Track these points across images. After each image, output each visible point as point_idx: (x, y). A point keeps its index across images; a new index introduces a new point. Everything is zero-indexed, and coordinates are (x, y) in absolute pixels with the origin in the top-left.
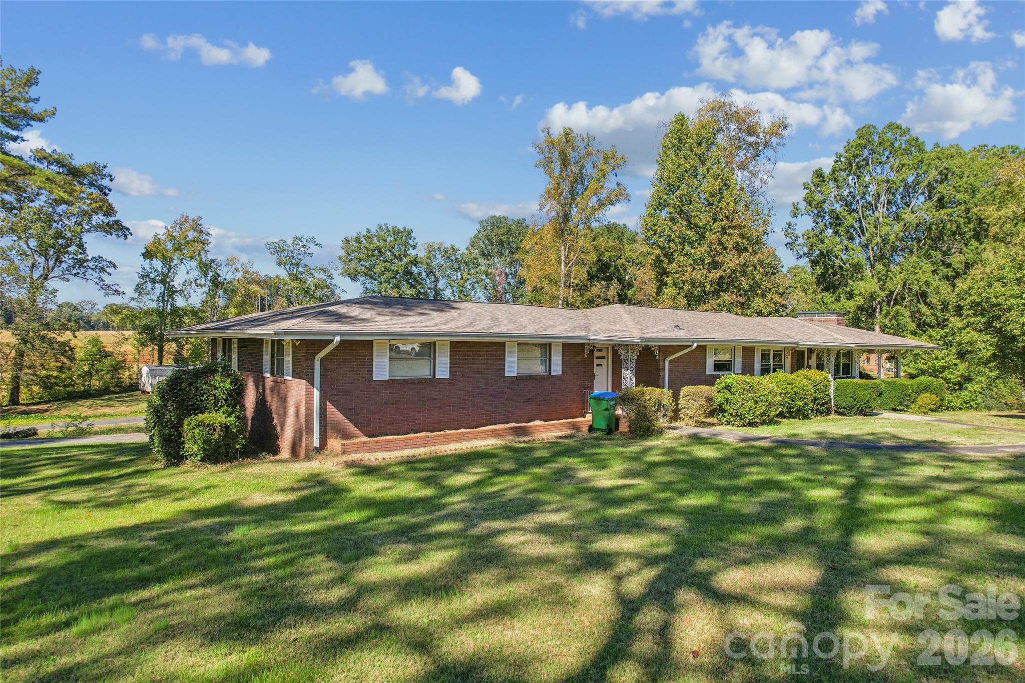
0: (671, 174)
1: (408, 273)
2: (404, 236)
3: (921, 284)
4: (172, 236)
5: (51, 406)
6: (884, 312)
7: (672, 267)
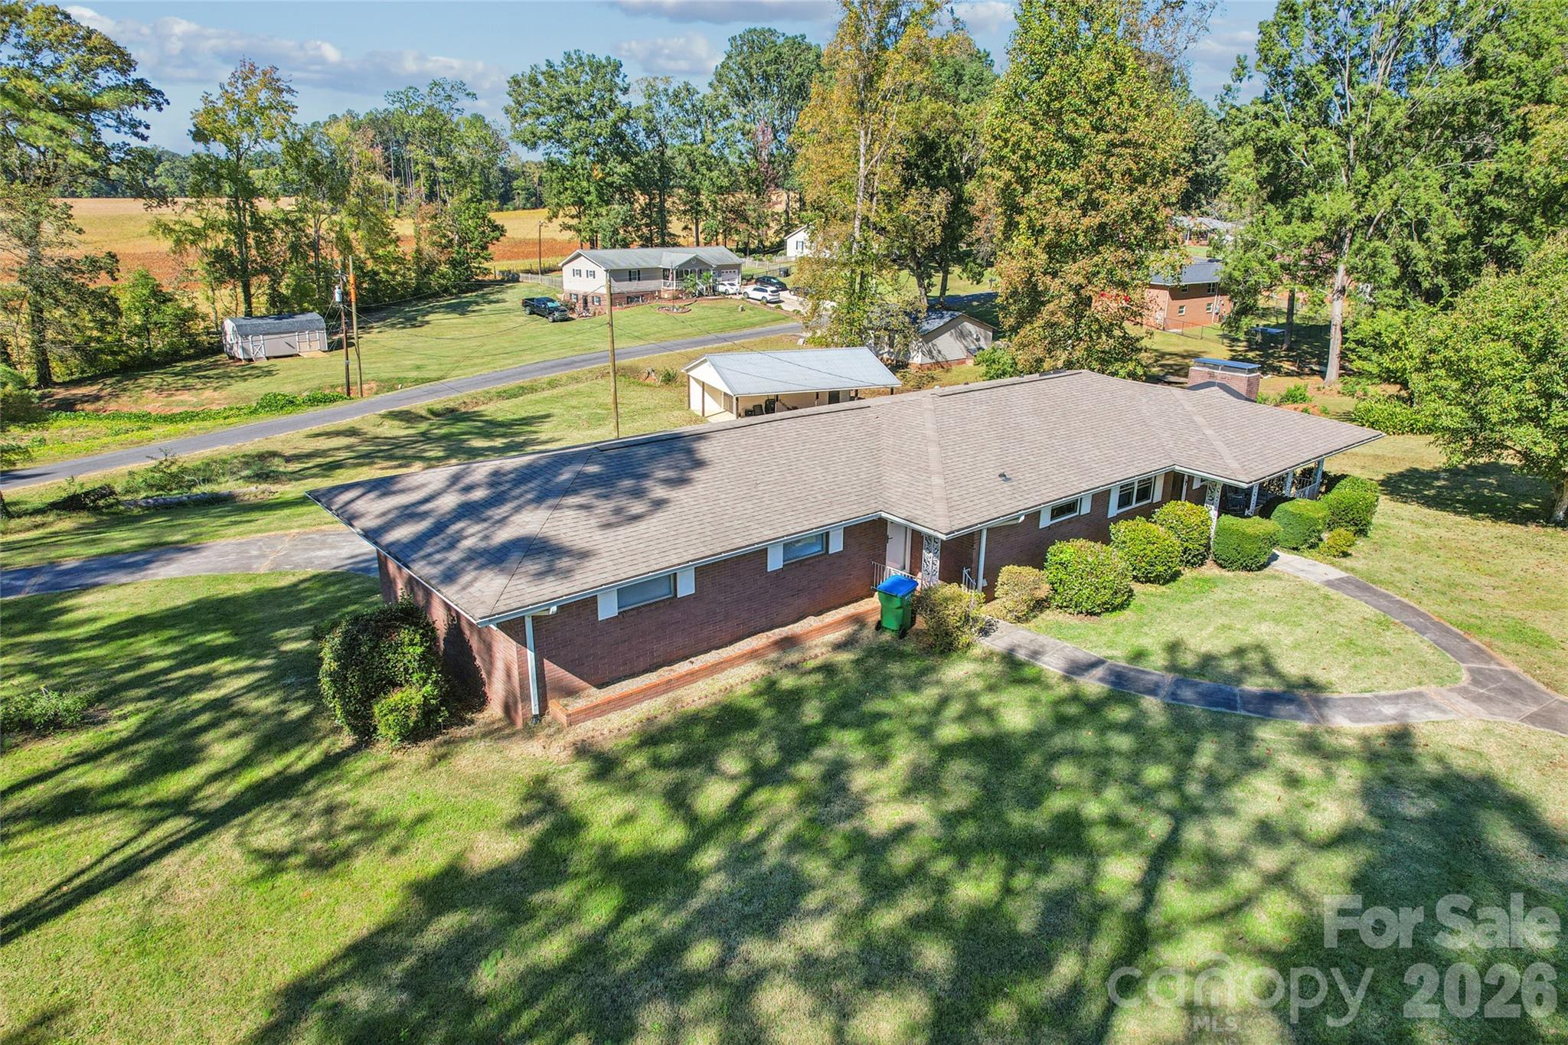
0: (1037, 47)
1: (617, 135)
2: (607, 71)
3: (1418, 208)
4: (235, 101)
5: (102, 389)
6: (1355, 246)
7: (1029, 200)
